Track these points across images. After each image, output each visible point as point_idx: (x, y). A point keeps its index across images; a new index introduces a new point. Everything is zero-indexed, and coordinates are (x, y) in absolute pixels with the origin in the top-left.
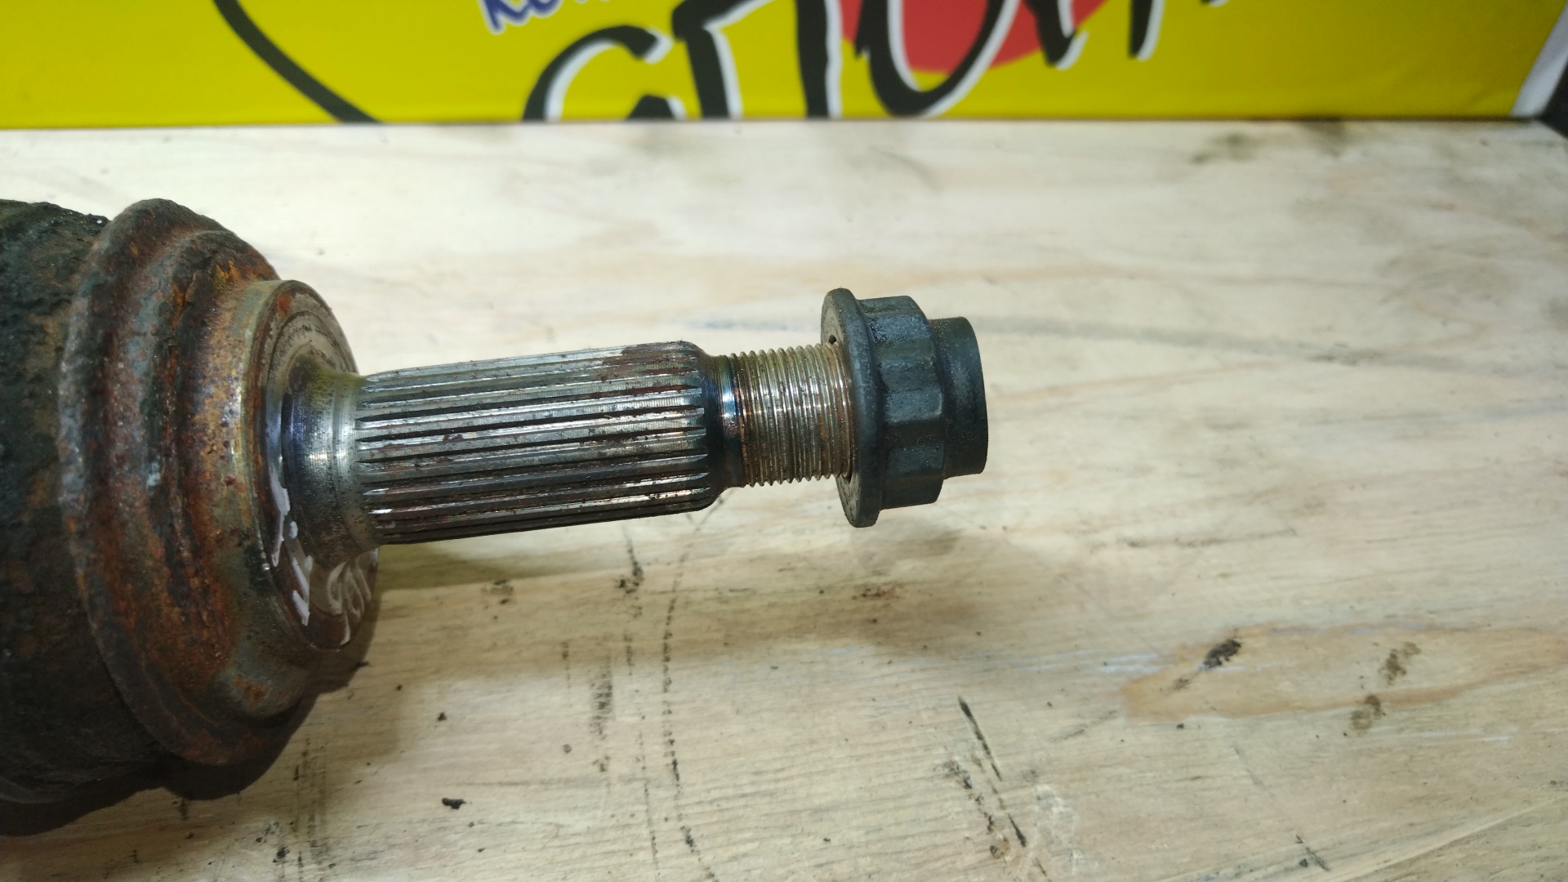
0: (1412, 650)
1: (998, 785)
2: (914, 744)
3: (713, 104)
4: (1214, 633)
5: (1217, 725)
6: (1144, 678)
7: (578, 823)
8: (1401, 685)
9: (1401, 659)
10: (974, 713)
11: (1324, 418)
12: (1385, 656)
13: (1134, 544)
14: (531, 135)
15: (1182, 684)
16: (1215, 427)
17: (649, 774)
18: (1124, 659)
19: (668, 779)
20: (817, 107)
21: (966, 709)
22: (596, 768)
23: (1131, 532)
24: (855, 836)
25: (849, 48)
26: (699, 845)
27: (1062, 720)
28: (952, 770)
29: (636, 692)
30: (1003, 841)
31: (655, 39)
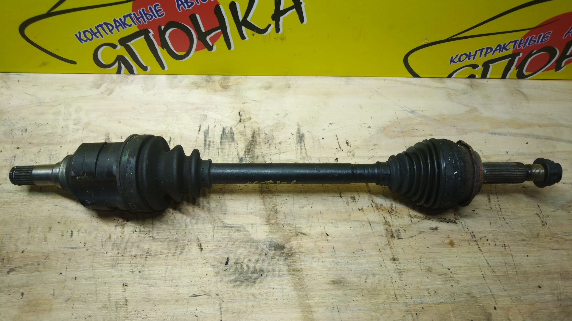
1: (543, 217)
2: (531, 210)
3: (484, 76)
6: (564, 205)
7: (490, 215)
10: (540, 207)
15: (570, 206)
17: (497, 210)
18: (562, 202)
19: (500, 211)
20: (504, 77)
21: (538, 206)
22: (490, 208)
24: (525, 221)
25: (515, 68)
26: (505, 219)
27: (552, 209)
28: (537, 214)
29: (493, 198)
30: (544, 224)
31: (479, 66)
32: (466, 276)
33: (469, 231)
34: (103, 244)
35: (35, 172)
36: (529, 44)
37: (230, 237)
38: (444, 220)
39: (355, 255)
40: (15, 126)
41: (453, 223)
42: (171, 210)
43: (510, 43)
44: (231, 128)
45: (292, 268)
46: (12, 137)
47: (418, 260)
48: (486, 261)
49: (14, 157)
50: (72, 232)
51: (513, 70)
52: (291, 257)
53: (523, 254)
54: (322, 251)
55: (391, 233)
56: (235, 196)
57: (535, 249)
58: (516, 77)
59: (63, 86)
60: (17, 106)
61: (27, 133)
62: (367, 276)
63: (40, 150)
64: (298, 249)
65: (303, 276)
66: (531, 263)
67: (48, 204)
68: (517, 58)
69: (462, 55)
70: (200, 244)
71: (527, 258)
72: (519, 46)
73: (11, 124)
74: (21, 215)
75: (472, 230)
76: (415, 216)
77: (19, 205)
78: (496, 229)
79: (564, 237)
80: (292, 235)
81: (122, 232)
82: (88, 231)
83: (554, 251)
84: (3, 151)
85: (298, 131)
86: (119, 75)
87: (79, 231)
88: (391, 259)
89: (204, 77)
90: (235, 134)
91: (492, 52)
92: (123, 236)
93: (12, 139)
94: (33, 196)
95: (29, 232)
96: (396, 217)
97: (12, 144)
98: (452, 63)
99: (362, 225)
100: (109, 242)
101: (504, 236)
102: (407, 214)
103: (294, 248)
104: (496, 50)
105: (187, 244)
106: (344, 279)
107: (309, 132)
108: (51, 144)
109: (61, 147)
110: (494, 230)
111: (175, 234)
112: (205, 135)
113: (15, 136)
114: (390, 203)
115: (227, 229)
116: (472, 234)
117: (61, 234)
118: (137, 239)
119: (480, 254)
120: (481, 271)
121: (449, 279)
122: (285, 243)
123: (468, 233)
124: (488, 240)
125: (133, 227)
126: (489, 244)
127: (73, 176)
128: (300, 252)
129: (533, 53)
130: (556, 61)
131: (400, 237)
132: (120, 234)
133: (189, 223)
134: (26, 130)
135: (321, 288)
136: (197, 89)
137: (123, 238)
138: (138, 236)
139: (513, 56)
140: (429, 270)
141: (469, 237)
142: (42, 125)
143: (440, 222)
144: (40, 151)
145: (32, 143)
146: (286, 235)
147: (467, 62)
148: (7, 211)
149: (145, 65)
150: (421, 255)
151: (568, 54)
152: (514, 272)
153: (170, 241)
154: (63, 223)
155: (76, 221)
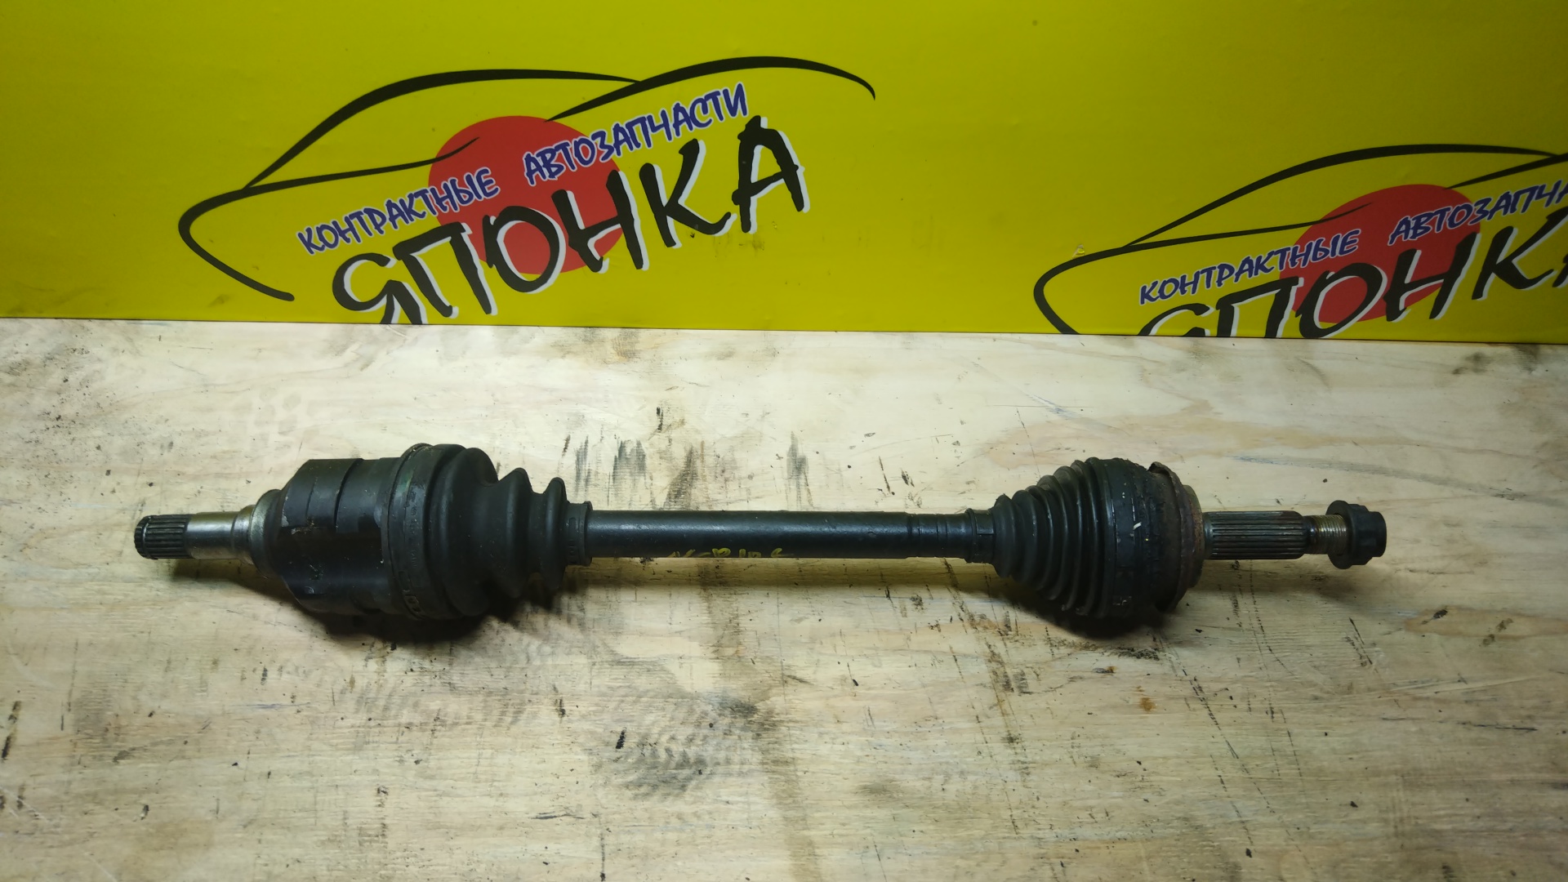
0: (1510, 621)
1: (1363, 646)
2: (1335, 630)
3: (1224, 331)
4: (1438, 605)
5: (1436, 637)
6: (1412, 619)
7: (1236, 641)
8: (1504, 632)
9: (1505, 624)
10: (1355, 623)
11: (1494, 525)
12: (1499, 622)
13: (1411, 571)
14: (1144, 345)
15: (1425, 622)
16: (1448, 525)
17: (1254, 629)
18: (1406, 612)
19: (1261, 631)
20: (1271, 333)
21: (1352, 622)
22: (1238, 626)
23: (1411, 566)
24: (1320, 655)
25: (1294, 313)
26: (1274, 651)
27: (1384, 628)
28: (1348, 640)
29: (1245, 602)
30: (1365, 662)
31: (1208, 309)
32: (1179, 779)
33: (1188, 678)
34: (336, 698)
35: (193, 527)
36: (1315, 258)
37: (629, 687)
38: (1130, 652)
39: (919, 729)
40: (148, 436)
41: (1150, 658)
42: (495, 623)
43: (1270, 255)
44: (639, 444)
45: (771, 756)
46: (139, 461)
47: (1066, 742)
48: (1227, 746)
49: (140, 505)
50: (265, 670)
51: (1289, 317)
52: (769, 732)
53: (1314, 731)
54: (841, 720)
55: (1004, 679)
56: (644, 594)
57: (1343, 719)
58: (1300, 335)
59: (260, 350)
60: (154, 393)
61: (172, 450)
62: (947, 777)
63: (201, 490)
64: (787, 714)
65: (797, 776)
66: (1334, 751)
67: (212, 609)
68: (1294, 289)
69: (1165, 283)
70: (559, 701)
71: (1324, 738)
72: (1293, 263)
73: (139, 433)
74: (150, 633)
75: (1194, 675)
76: (1063, 643)
77: (147, 610)
78: (1252, 672)
79: (1412, 692)
80: (772, 682)
81: (380, 673)
82: (301, 671)
83: (1389, 724)
84: (117, 491)
85: (793, 451)
86: (387, 326)
87: (281, 669)
88: (1004, 739)
89: (580, 331)
90: (647, 457)
91: (1234, 276)
92: (381, 682)
93: (138, 463)
94: (179, 591)
95: (166, 670)
96: (1017, 643)
97: (139, 475)
98: (1146, 300)
99: (936, 662)
100: (348, 695)
101: (1271, 689)
102: (1044, 638)
103: (777, 711)
104: (1241, 271)
105: (530, 701)
106: (894, 783)
107: (817, 453)
108: (227, 476)
109: (249, 482)
110: (1247, 674)
111: (503, 677)
112: (578, 459)
113: (144, 459)
114: (1004, 612)
115: (622, 669)
116: (1195, 684)
117: (240, 675)
118: (414, 688)
119: (1214, 729)
120: (1217, 769)
121: (1141, 784)
122: (757, 700)
123: (1186, 681)
124: (1231, 698)
125: (406, 661)
126: (1235, 706)
127: (284, 528)
128: (791, 721)
129: (1328, 277)
130: (1385, 297)
131: (1024, 690)
132: (375, 677)
133: (534, 654)
134: (171, 444)
135: (839, 803)
136: (563, 357)
137: (381, 686)
138: (416, 682)
139: (1283, 286)
140: (1094, 764)
141: (1188, 691)
142: (207, 434)
143: (1120, 656)
144: (199, 492)
145: (183, 474)
146: (759, 682)
147: (1179, 299)
148: (120, 623)
149: (448, 304)
150: (1073, 729)
151: (1408, 280)
152: (1293, 771)
153: (490, 694)
154: (245, 650)
155: (275, 647)
